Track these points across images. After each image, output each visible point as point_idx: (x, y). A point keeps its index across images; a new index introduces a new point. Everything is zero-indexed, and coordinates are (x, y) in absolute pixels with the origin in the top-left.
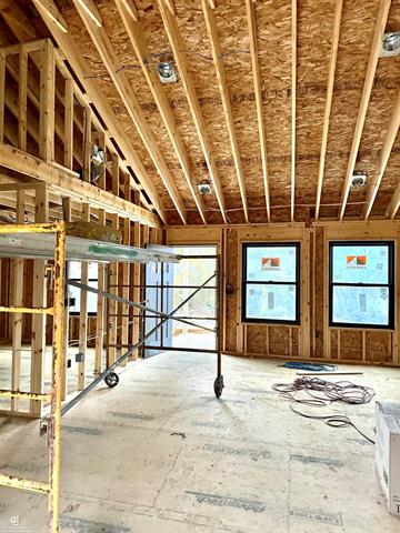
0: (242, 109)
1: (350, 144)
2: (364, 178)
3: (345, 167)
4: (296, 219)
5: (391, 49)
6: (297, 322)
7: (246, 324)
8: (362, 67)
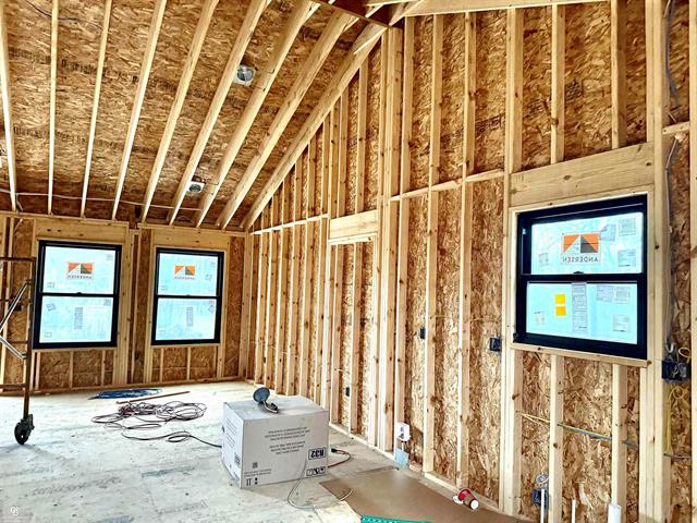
2: (202, 185)
6: (113, 343)
7: (39, 352)
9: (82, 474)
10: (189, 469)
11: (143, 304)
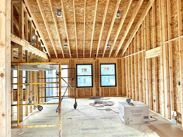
0: (79, 26)
1: (106, 38)
2: (109, 47)
3: (105, 44)
4: (91, 57)
5: (118, 17)
6: (92, 87)
7: (78, 88)
8: (111, 19)
9: (87, 117)
10: (111, 118)
11: (98, 77)
